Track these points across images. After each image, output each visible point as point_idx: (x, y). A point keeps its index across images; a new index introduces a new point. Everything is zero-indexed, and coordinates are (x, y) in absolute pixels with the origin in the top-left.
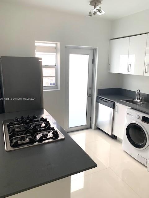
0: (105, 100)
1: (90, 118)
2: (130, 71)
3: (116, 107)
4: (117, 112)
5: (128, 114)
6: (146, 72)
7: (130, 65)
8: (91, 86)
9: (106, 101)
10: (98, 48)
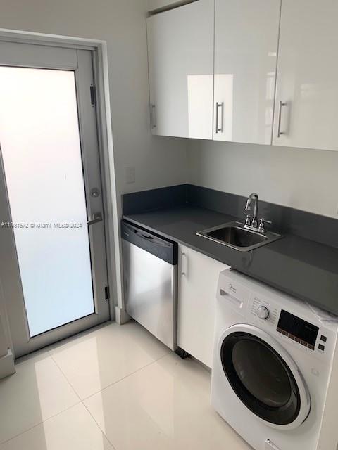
0: (148, 235)
1: (107, 290)
2: (221, 130)
3: (183, 260)
4: (188, 276)
5: (223, 293)
6: (280, 133)
7: (222, 105)
8: (97, 186)
9: (150, 238)
10: (104, 42)
